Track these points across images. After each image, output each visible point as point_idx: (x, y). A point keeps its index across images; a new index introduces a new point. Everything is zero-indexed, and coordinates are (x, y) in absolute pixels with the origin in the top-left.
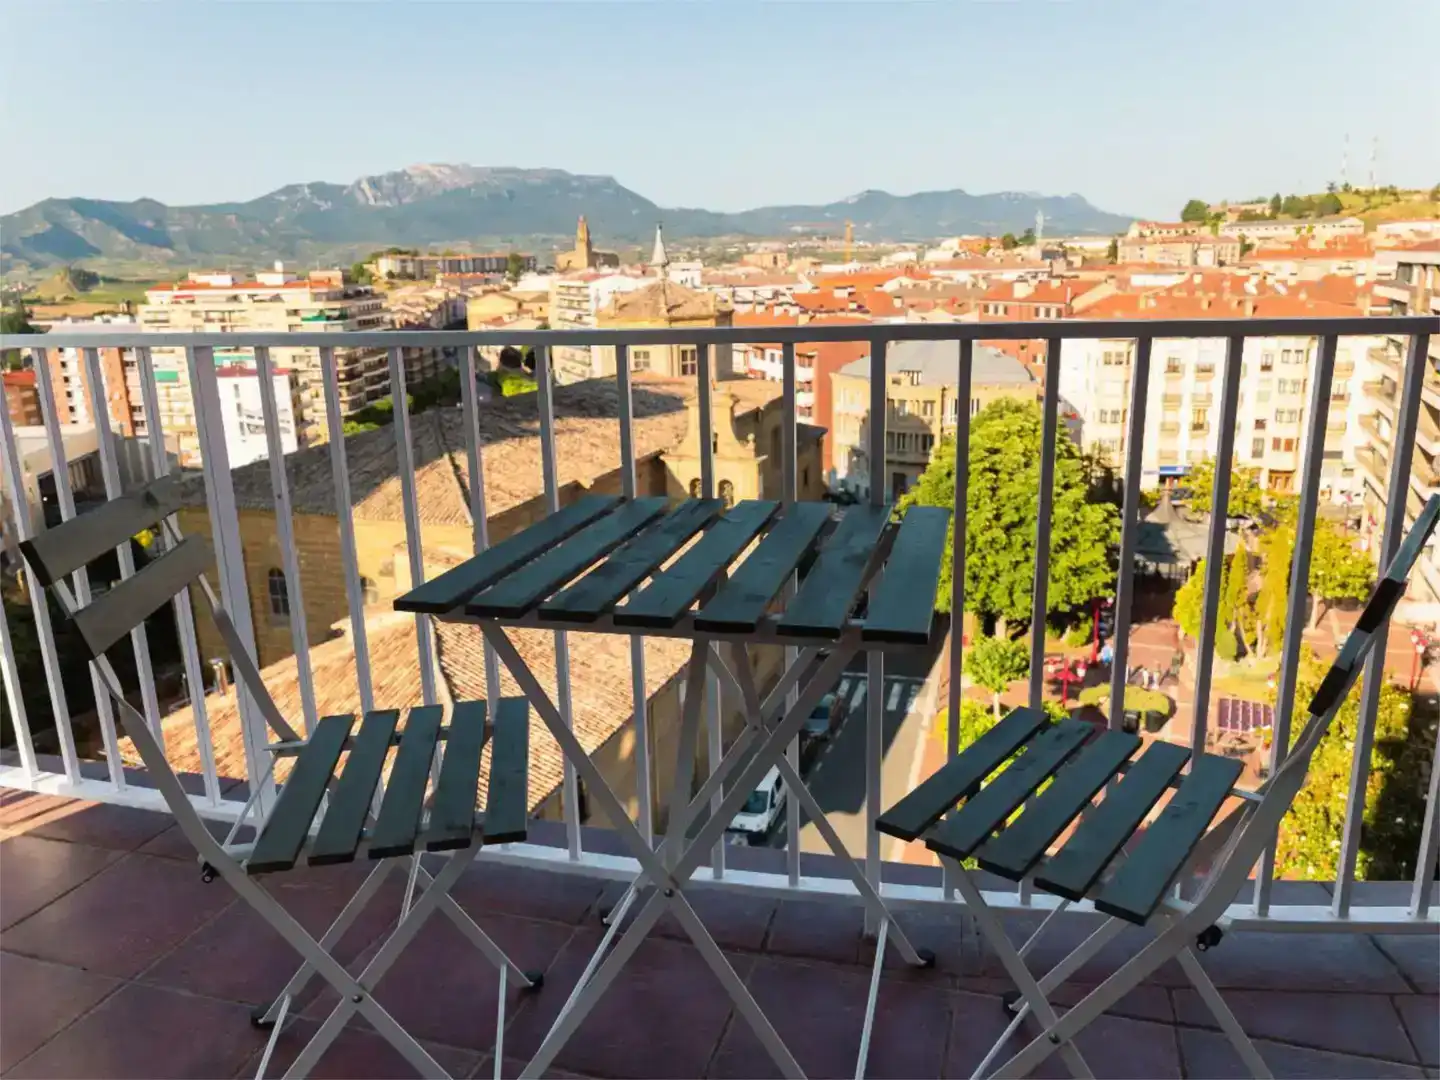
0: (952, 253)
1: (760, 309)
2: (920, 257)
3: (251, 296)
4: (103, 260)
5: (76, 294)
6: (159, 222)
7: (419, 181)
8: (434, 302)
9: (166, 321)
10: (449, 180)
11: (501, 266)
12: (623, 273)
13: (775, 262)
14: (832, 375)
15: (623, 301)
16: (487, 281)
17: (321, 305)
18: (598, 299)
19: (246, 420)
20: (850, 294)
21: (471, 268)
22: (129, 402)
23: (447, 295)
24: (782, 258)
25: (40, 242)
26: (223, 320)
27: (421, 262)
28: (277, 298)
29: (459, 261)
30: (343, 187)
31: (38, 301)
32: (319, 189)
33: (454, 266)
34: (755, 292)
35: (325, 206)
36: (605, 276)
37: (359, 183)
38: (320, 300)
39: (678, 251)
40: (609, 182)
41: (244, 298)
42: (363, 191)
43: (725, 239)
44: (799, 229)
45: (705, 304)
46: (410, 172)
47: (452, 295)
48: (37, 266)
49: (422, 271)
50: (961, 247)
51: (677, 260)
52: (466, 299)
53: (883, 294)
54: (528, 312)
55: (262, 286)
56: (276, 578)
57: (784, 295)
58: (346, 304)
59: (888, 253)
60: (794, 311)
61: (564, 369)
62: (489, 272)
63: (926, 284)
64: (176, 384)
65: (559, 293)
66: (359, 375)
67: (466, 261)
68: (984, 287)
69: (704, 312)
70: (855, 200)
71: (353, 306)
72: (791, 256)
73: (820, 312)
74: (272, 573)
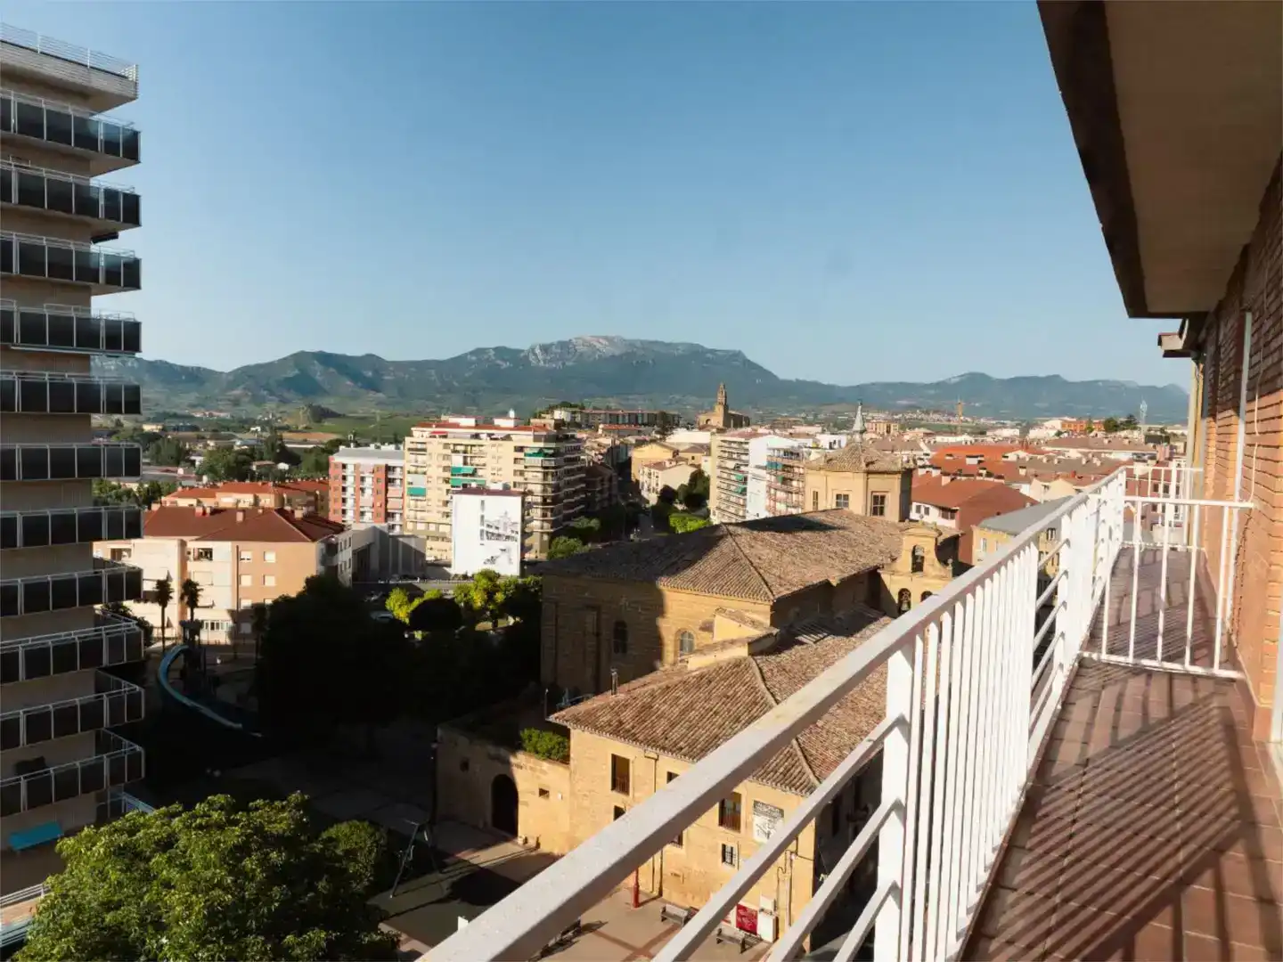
0: (1055, 432)
2: (1024, 434)
3: (489, 435)
4: (332, 400)
5: (314, 425)
6: (376, 372)
7: (580, 349)
8: (604, 447)
9: (424, 450)
10: (607, 350)
11: (651, 421)
12: (775, 433)
13: (888, 430)
14: (973, 527)
15: (830, 456)
16: (639, 432)
17: (541, 445)
19: (485, 528)
20: (980, 462)
21: (627, 421)
22: (386, 509)
23: (614, 442)
24: (895, 427)
25: (290, 383)
26: (465, 452)
27: (588, 414)
28: (508, 438)
29: (618, 415)
30: (522, 351)
31: (287, 429)
32: (501, 351)
33: (613, 419)
35: (505, 365)
36: (762, 435)
37: (533, 350)
38: (540, 441)
40: (738, 355)
41: (482, 436)
42: (535, 354)
43: (836, 408)
44: (904, 402)
45: (894, 462)
46: (574, 340)
47: (617, 442)
48: (284, 401)
49: (587, 421)
50: (1063, 426)
52: (627, 446)
54: (682, 459)
55: (498, 428)
56: (620, 628)
58: (560, 445)
59: (990, 428)
60: (935, 473)
61: (718, 508)
62: (640, 425)
63: (1042, 458)
64: (423, 498)
65: (720, 446)
66: (561, 501)
67: (624, 416)
68: (1098, 463)
69: (894, 468)
71: (563, 446)
73: (960, 475)
74: (617, 624)
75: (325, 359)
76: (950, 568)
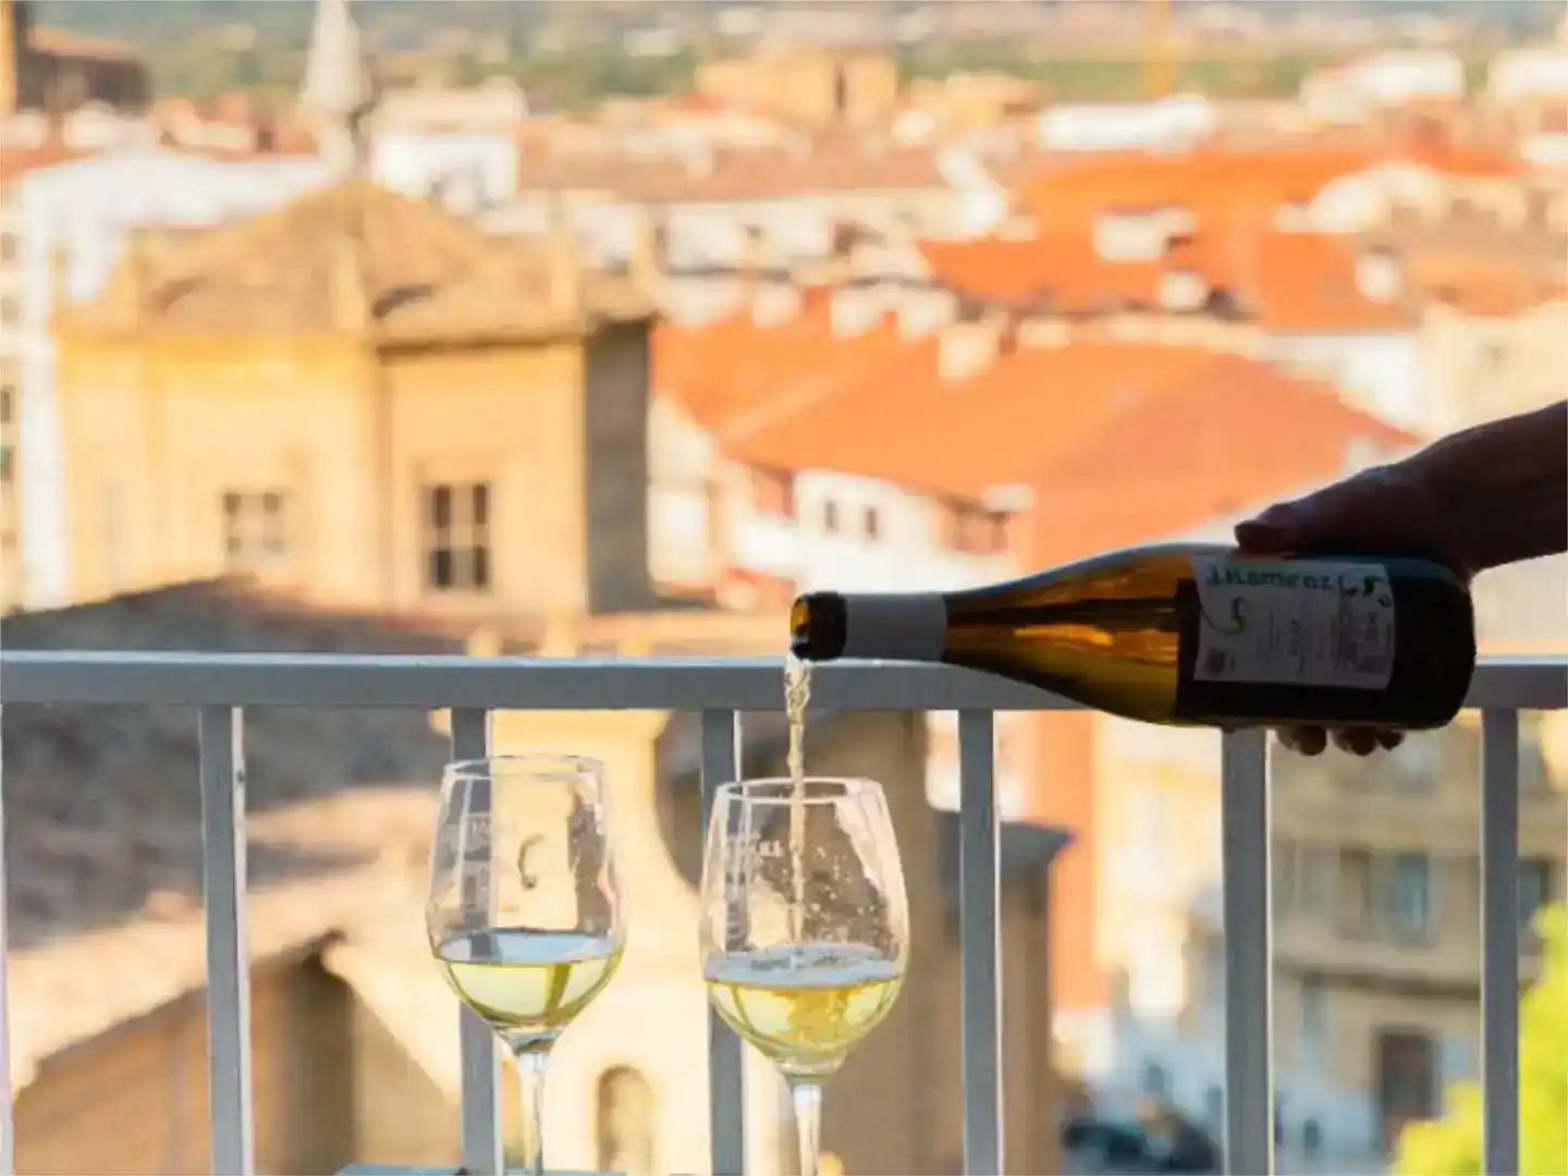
1: (774, 306)
2: (1476, 77)
12: (168, 140)
13: (840, 91)
15: (174, 263)
18: (61, 259)
20: (1173, 239)
24: (872, 82)
34: (754, 232)
36: (90, 152)
39: (407, 42)
45: (534, 282)
51: (407, 82)
53: (1312, 244)
57: (881, 240)
59: (1332, 61)
60: (923, 312)
63: (1500, 198)
69: (532, 318)
72: (911, 67)
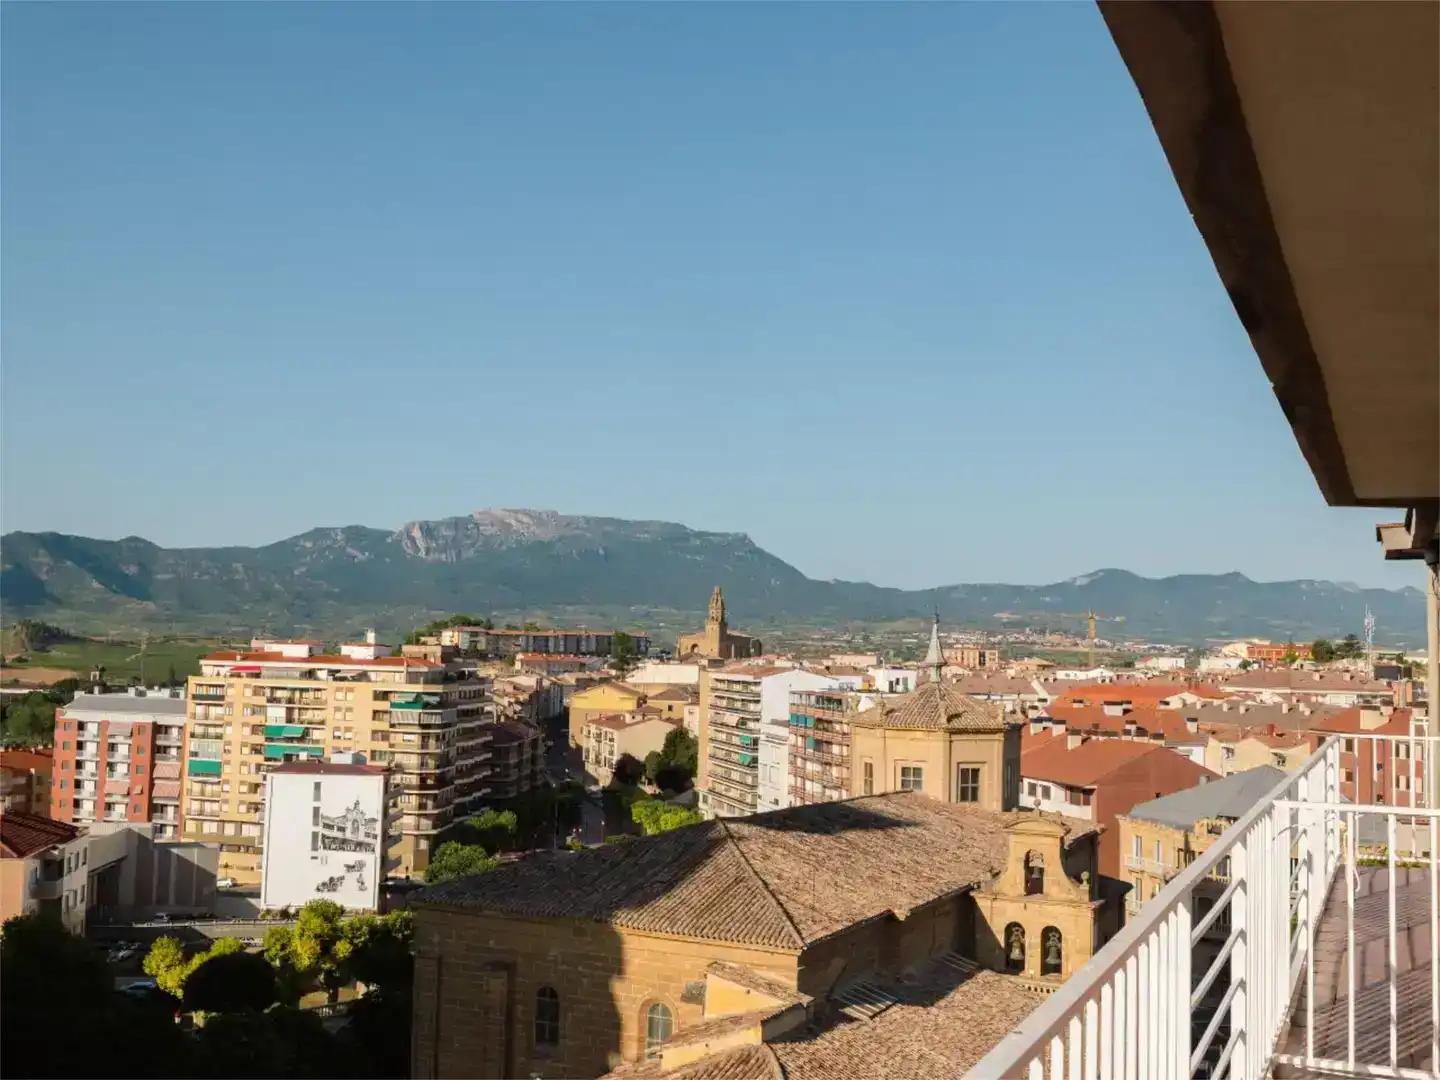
0: (1238, 661)
2: (1192, 665)
3: (332, 673)
4: (68, 613)
5: (30, 654)
6: (143, 566)
7: (489, 530)
8: (524, 691)
9: (222, 698)
10: (530, 532)
11: (603, 647)
14: (1119, 817)
15: (890, 706)
16: (582, 666)
17: (419, 688)
19: (321, 831)
20: (1126, 711)
21: (562, 648)
22: (151, 799)
23: (539, 682)
26: (290, 701)
27: (497, 637)
28: (363, 677)
29: (547, 639)
30: (390, 533)
32: (356, 534)
33: (540, 645)
35: (361, 556)
36: (782, 670)
37: (408, 532)
38: (417, 682)
40: (743, 541)
41: (322, 675)
42: (413, 540)
43: (899, 625)
44: (1005, 616)
45: (992, 715)
46: (476, 516)
47: (546, 683)
49: (497, 648)
50: (1251, 652)
52: (561, 688)
54: (652, 711)
55: (348, 660)
56: (547, 1000)
57: (1035, 708)
58: (450, 688)
59: (1141, 657)
61: (712, 791)
62: (584, 654)
63: (1221, 704)
64: (216, 780)
65: (714, 689)
66: (450, 782)
67: (556, 640)
68: (1307, 712)
69: (992, 724)
70: (1084, 581)
71: (457, 688)
72: (1003, 653)
73: (1096, 733)
74: (542, 993)
75: (57, 545)
76: (1085, 886)
